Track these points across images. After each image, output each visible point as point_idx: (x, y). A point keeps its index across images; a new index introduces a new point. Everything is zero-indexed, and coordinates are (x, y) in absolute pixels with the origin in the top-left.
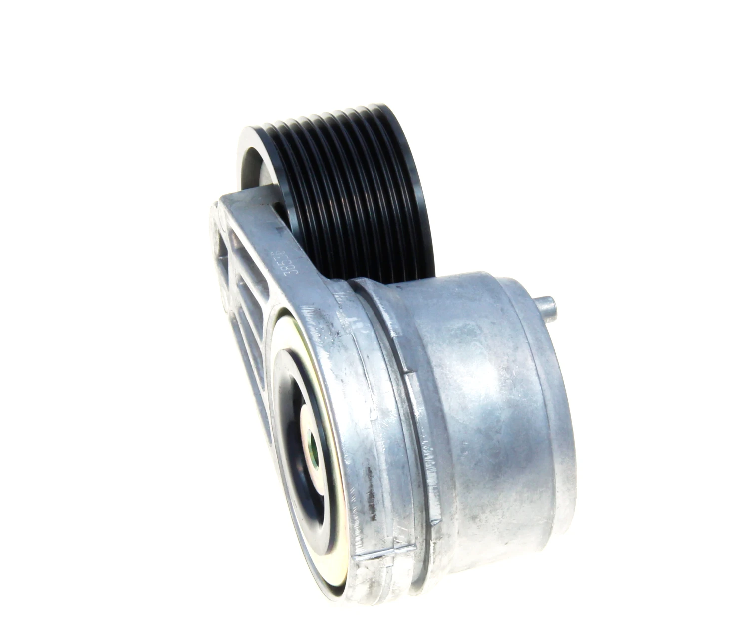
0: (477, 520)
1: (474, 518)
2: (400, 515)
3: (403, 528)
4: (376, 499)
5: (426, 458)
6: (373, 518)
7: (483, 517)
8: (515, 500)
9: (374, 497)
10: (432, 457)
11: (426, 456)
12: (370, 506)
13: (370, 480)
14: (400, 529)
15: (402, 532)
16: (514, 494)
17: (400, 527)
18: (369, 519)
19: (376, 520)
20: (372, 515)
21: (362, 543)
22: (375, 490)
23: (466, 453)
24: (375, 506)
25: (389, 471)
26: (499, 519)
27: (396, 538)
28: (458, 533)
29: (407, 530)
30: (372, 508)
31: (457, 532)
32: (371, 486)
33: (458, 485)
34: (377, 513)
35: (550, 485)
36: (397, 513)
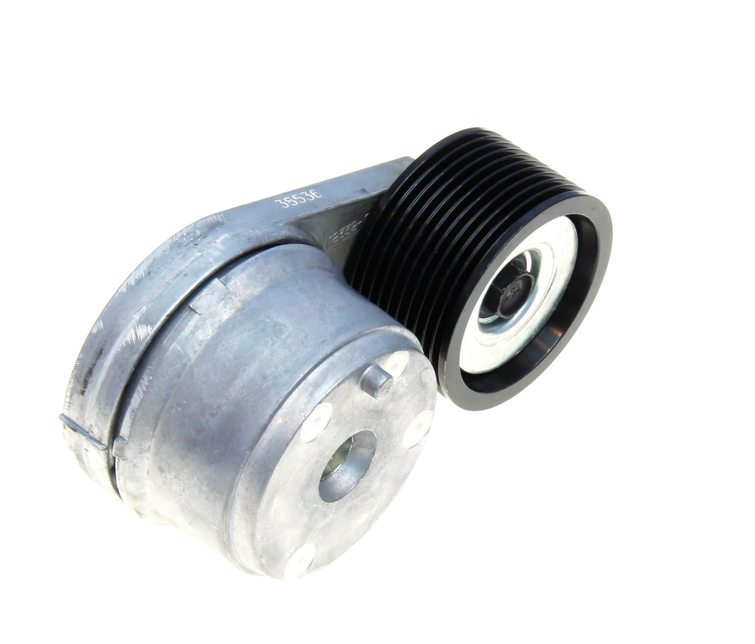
0: (164, 475)
1: (162, 470)
2: (100, 408)
3: (98, 422)
4: (91, 378)
5: (142, 381)
6: (83, 393)
7: (169, 476)
8: (195, 485)
9: (91, 376)
10: (147, 383)
11: (143, 379)
12: (85, 380)
13: (97, 359)
14: (97, 421)
15: (97, 425)
16: (196, 478)
17: (97, 419)
18: (79, 391)
19: (84, 396)
20: (83, 389)
21: (69, 407)
22: (95, 371)
23: (180, 409)
24: (88, 384)
25: (112, 365)
26: (180, 491)
27: (91, 425)
28: (148, 473)
29: (101, 426)
30: (86, 383)
31: (146, 471)
32: (94, 365)
33: (158, 429)
34: (87, 390)
35: (225, 497)
36: (99, 405)
